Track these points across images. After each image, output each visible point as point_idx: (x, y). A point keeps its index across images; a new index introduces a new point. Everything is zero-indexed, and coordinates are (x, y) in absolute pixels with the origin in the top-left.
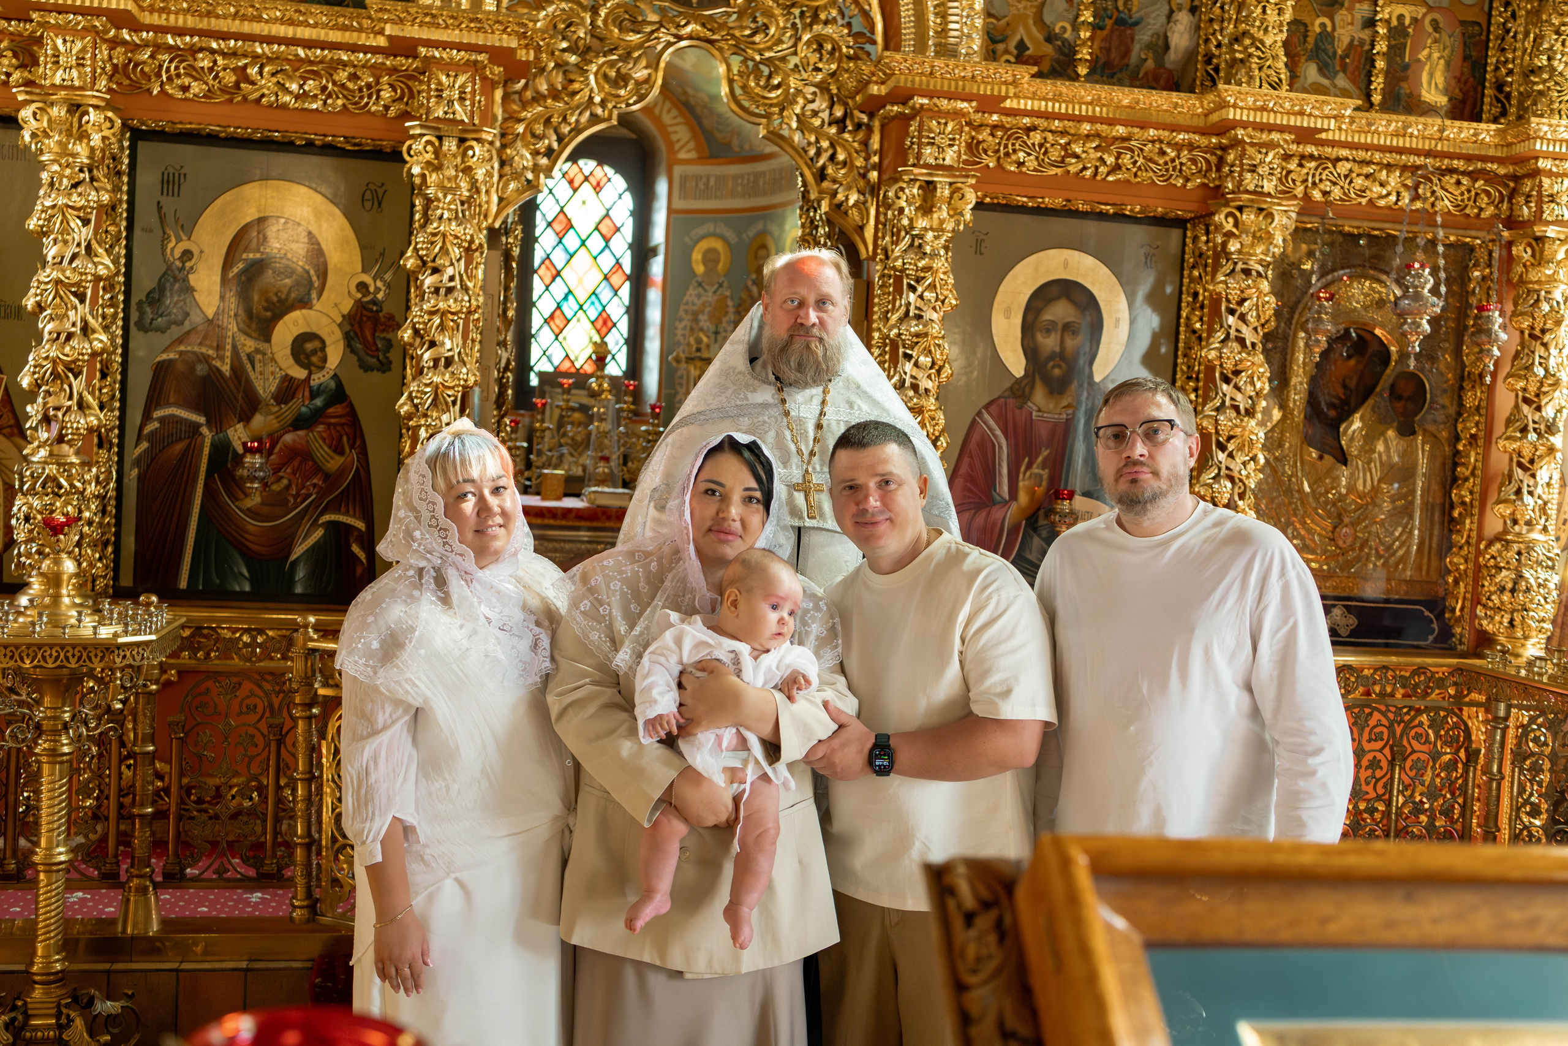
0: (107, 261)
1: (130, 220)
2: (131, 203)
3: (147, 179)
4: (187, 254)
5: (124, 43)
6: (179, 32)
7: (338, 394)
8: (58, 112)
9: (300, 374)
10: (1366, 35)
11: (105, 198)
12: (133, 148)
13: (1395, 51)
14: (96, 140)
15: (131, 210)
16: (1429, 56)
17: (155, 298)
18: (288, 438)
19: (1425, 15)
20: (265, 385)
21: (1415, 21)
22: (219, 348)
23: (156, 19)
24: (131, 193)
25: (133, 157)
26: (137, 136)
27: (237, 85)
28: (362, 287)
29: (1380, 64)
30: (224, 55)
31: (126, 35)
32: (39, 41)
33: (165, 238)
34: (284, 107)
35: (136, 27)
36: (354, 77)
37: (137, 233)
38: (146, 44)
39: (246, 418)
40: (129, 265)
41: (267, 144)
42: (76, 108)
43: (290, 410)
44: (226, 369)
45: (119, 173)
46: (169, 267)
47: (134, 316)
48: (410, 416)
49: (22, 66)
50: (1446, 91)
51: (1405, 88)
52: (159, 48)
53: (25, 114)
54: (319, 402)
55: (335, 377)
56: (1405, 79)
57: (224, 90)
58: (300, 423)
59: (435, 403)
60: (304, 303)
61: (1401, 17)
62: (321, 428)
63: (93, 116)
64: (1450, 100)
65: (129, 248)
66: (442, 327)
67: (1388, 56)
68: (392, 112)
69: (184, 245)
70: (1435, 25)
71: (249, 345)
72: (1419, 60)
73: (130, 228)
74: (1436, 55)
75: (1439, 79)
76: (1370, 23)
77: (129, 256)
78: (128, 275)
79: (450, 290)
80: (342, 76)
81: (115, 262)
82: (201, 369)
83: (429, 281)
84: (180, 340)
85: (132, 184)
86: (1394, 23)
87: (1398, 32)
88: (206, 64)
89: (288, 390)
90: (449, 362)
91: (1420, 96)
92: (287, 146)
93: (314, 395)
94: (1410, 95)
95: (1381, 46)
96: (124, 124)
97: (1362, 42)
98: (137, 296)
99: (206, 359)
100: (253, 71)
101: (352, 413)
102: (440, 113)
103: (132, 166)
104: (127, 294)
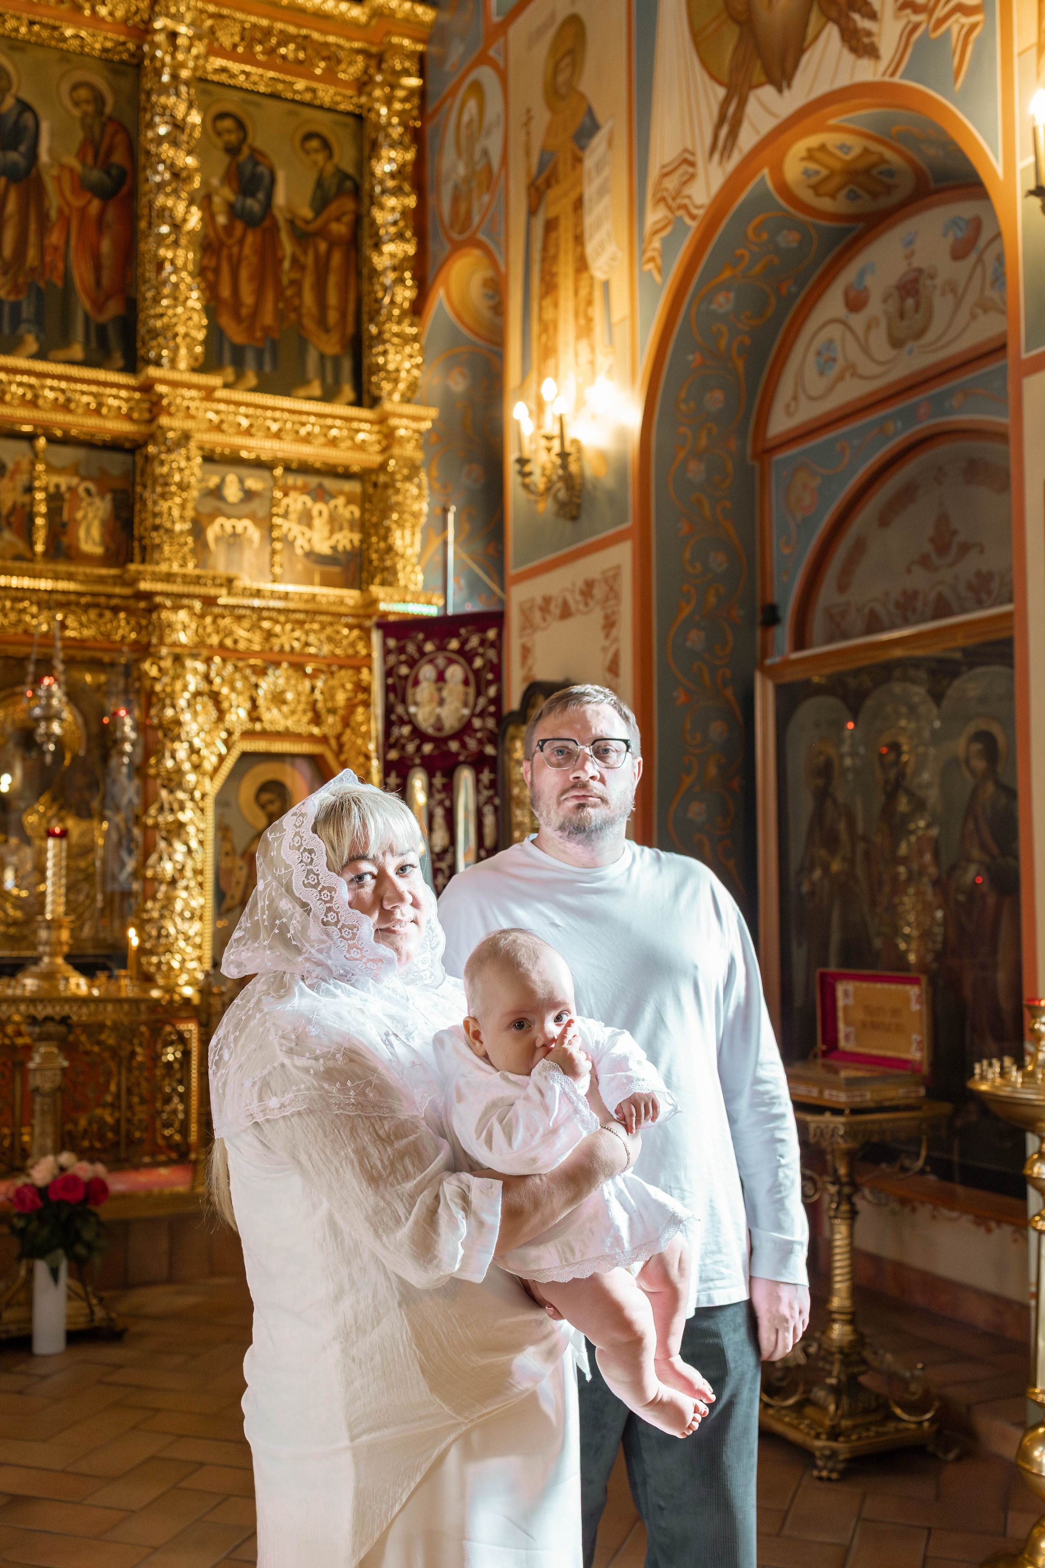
10: (26, 499)
13: (54, 513)
16: (85, 517)
19: (78, 485)
21: (70, 489)
29: (40, 521)
50: (104, 543)
51: (65, 541)
56: (64, 533)
61: (57, 486)
64: (107, 549)
67: (49, 516)
70: (88, 491)
72: (75, 520)
74: (90, 515)
75: (96, 532)
76: (29, 489)
86: (52, 489)
87: (55, 499)
91: (78, 549)
94: (70, 547)
95: (43, 509)
97: (23, 506)
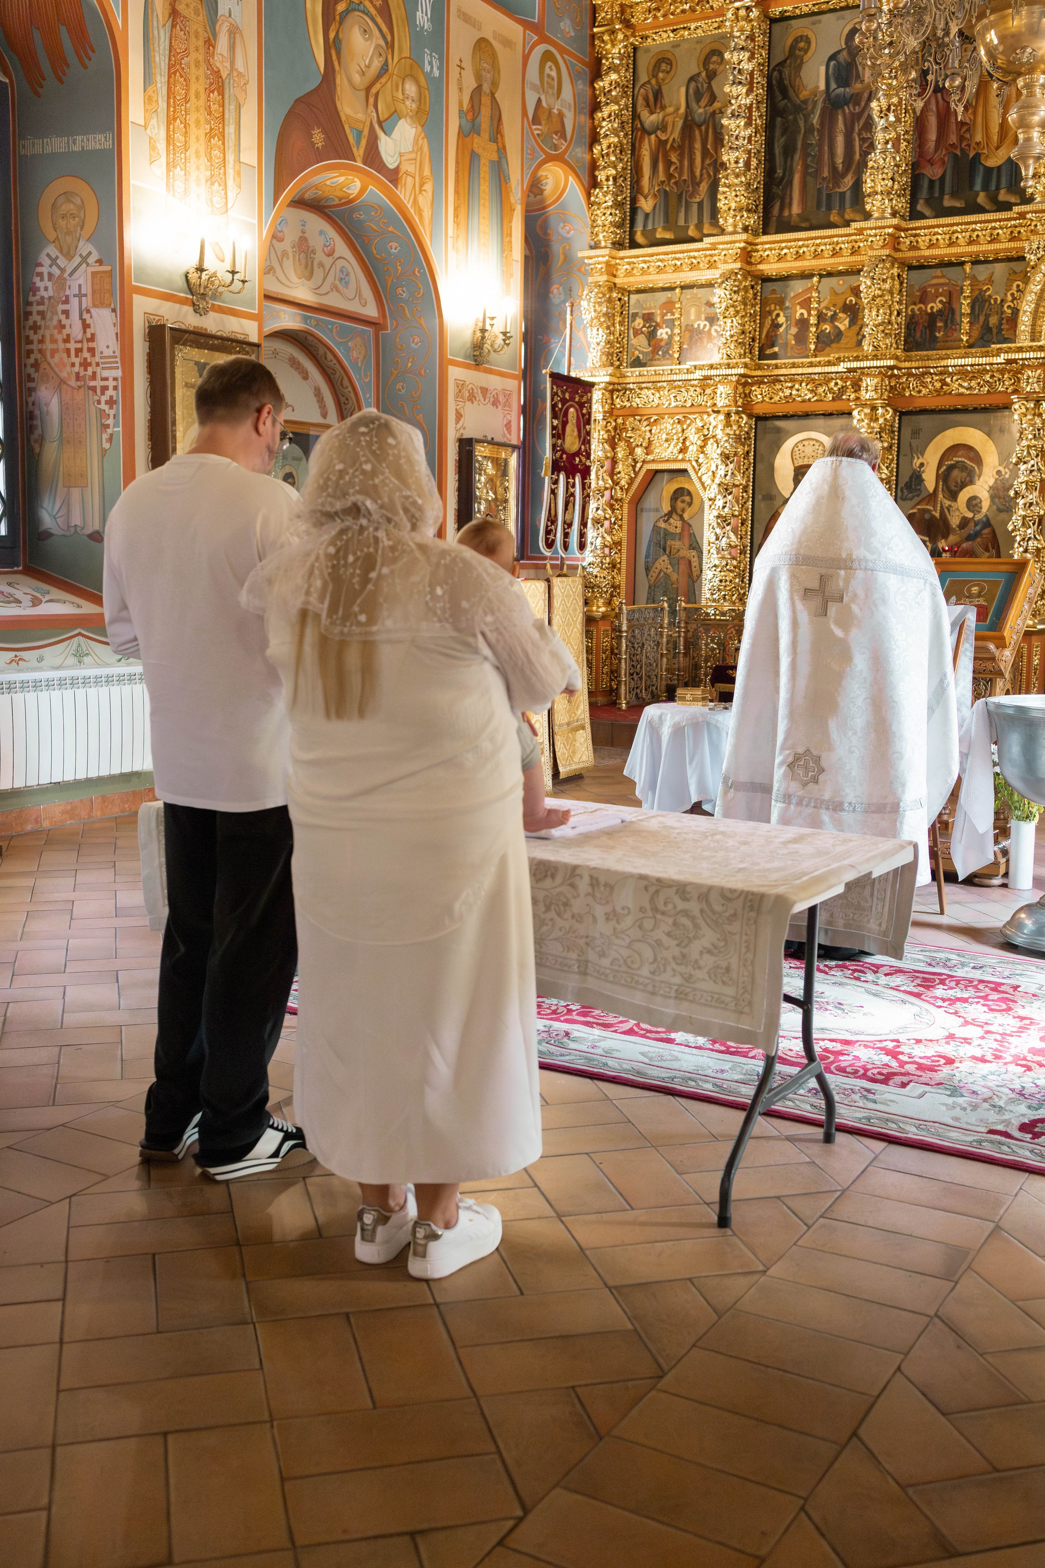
0: (886, 471)
1: (898, 452)
2: (899, 444)
3: (907, 432)
4: (922, 465)
5: (895, 375)
6: (918, 368)
7: (987, 523)
8: (867, 411)
9: (970, 515)
11: (886, 445)
12: (900, 420)
14: (881, 421)
15: (898, 448)
17: (908, 485)
18: (964, 545)
20: (954, 521)
22: (935, 507)
23: (907, 364)
24: (899, 440)
25: (900, 423)
26: (902, 414)
27: (942, 388)
28: (999, 472)
30: (936, 374)
31: (896, 372)
32: (861, 380)
33: (913, 458)
34: (962, 394)
35: (899, 369)
36: (992, 377)
37: (901, 457)
38: (904, 375)
39: (945, 537)
40: (897, 472)
41: (956, 411)
42: (874, 408)
43: (965, 532)
44: (937, 515)
45: (893, 432)
46: (915, 470)
47: (899, 494)
48: (1013, 531)
49: (856, 391)
52: (910, 375)
53: (855, 413)
54: (978, 528)
55: (986, 516)
57: (936, 391)
58: (970, 538)
59: (1023, 525)
60: (971, 482)
62: (979, 540)
63: (880, 411)
65: (898, 464)
66: (1027, 488)
68: (1009, 391)
69: (920, 461)
71: (947, 503)
73: (898, 456)
77: (897, 468)
78: (897, 476)
79: (1031, 471)
80: (987, 377)
81: (891, 472)
82: (927, 516)
83: (1023, 467)
84: (918, 504)
85: (899, 436)
88: (929, 380)
89: (965, 522)
90: (1031, 504)
92: (965, 410)
93: (976, 525)
96: (895, 411)
98: (901, 485)
99: (928, 511)
100: (948, 380)
101: (993, 532)
102: (1028, 389)
103: (900, 428)
104: (897, 485)
